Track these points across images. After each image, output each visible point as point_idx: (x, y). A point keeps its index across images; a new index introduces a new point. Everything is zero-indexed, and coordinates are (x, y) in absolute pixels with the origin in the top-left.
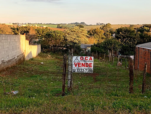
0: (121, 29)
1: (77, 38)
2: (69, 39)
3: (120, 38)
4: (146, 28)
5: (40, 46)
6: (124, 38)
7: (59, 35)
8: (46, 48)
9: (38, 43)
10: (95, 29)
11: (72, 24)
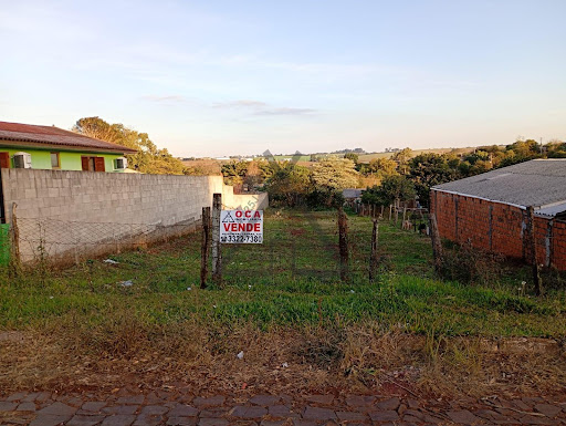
0: (421, 157)
1: (335, 179)
2: (320, 181)
3: (419, 174)
4: (482, 154)
5: (265, 195)
6: (427, 174)
7: (300, 173)
8: (277, 198)
9: (262, 190)
10: (379, 161)
11: (337, 152)
